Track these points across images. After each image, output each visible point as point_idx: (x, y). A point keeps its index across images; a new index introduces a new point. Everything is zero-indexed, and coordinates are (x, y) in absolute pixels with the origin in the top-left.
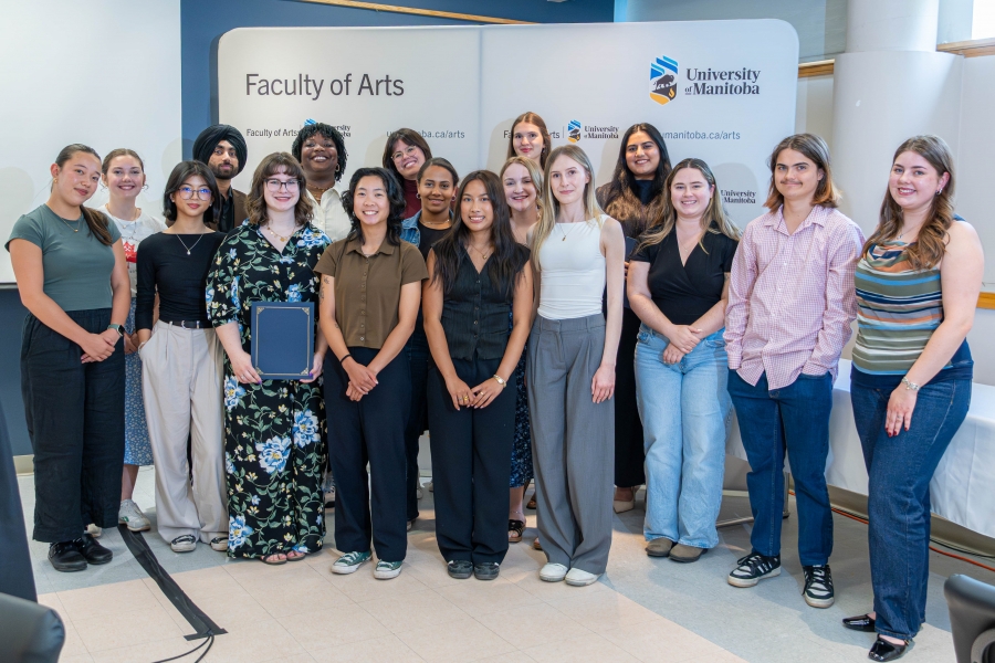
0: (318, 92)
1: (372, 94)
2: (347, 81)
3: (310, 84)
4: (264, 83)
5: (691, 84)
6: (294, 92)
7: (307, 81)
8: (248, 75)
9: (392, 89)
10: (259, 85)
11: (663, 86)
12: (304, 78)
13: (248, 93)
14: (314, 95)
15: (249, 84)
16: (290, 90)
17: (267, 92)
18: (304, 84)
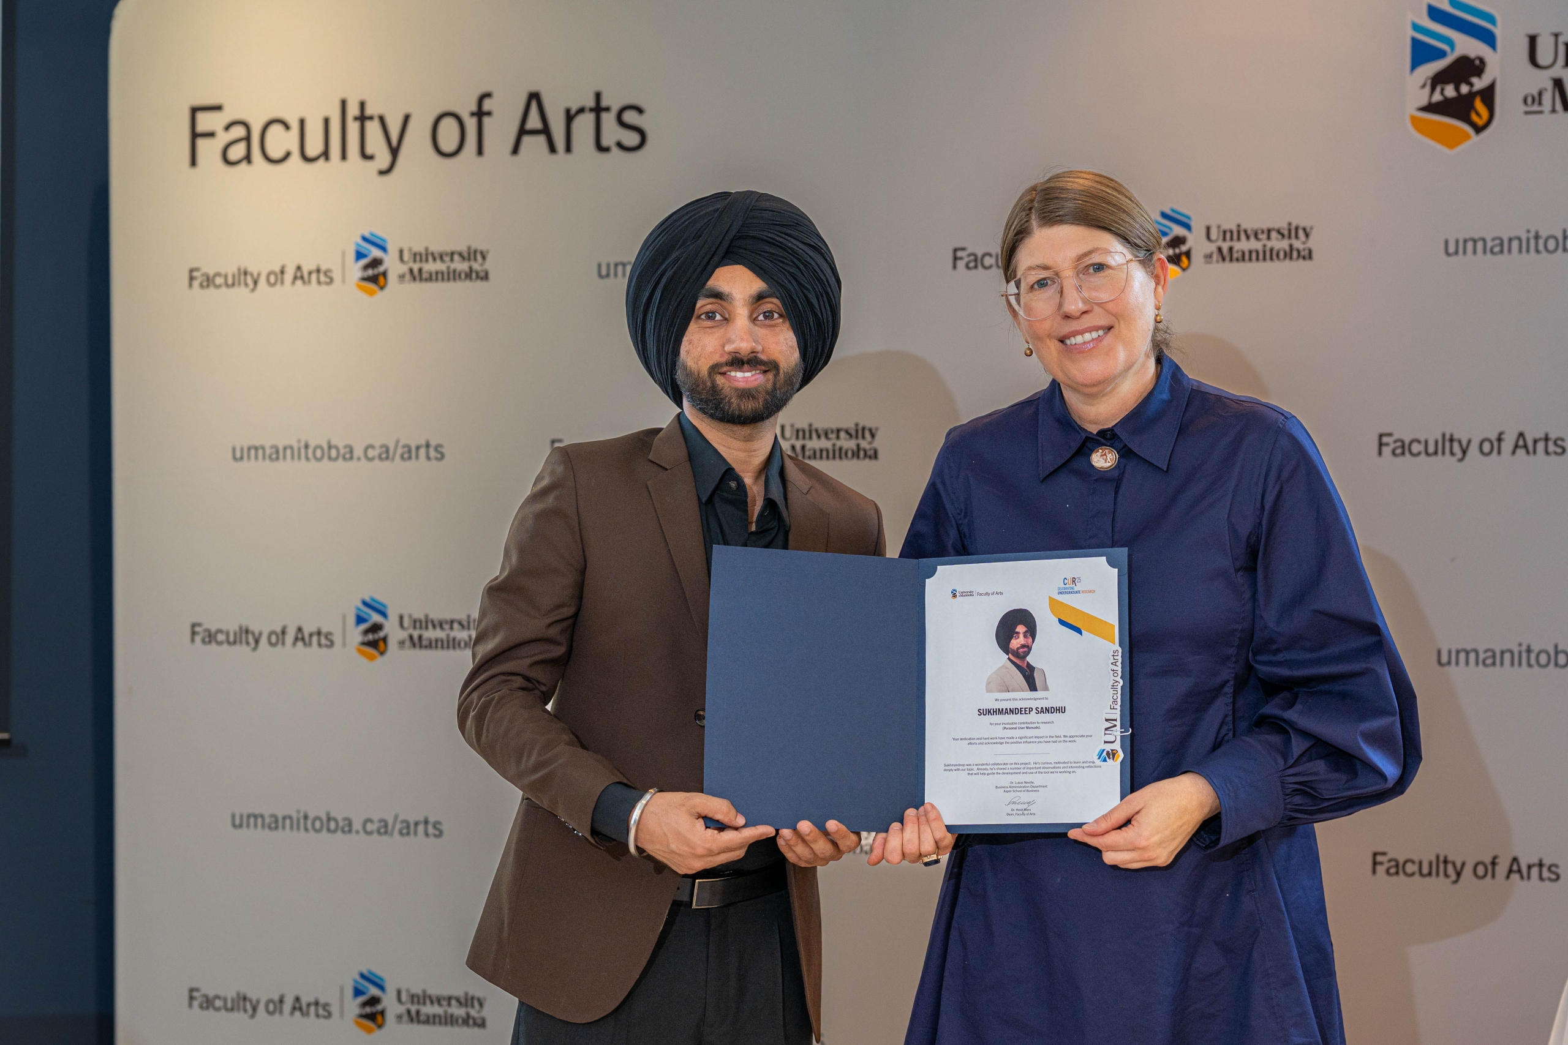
0: (395, 152)
1: (553, 149)
2: (480, 114)
3: (373, 128)
4: (239, 132)
5: (1542, 80)
6: (326, 154)
7: (362, 118)
8: (194, 111)
9: (612, 132)
10: (223, 138)
11: (1450, 91)
12: (353, 110)
13: (193, 162)
14: (383, 158)
15: (195, 135)
16: (314, 147)
17: (248, 158)
18: (353, 128)
